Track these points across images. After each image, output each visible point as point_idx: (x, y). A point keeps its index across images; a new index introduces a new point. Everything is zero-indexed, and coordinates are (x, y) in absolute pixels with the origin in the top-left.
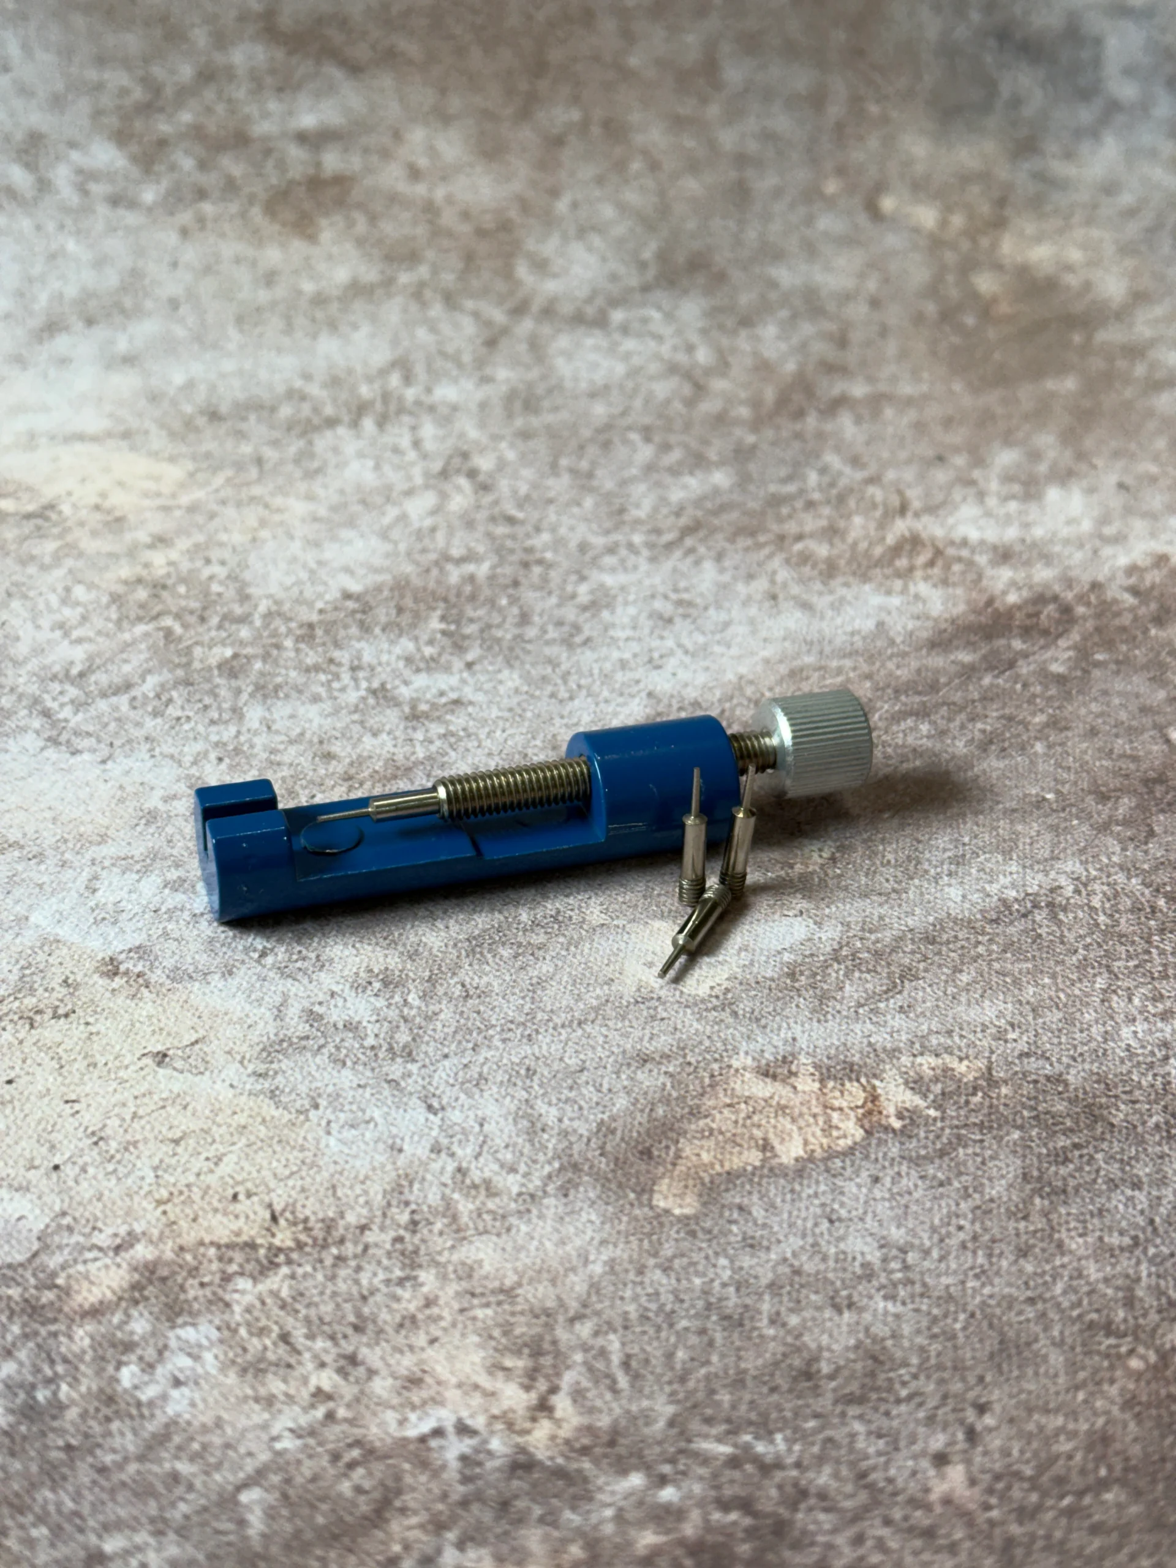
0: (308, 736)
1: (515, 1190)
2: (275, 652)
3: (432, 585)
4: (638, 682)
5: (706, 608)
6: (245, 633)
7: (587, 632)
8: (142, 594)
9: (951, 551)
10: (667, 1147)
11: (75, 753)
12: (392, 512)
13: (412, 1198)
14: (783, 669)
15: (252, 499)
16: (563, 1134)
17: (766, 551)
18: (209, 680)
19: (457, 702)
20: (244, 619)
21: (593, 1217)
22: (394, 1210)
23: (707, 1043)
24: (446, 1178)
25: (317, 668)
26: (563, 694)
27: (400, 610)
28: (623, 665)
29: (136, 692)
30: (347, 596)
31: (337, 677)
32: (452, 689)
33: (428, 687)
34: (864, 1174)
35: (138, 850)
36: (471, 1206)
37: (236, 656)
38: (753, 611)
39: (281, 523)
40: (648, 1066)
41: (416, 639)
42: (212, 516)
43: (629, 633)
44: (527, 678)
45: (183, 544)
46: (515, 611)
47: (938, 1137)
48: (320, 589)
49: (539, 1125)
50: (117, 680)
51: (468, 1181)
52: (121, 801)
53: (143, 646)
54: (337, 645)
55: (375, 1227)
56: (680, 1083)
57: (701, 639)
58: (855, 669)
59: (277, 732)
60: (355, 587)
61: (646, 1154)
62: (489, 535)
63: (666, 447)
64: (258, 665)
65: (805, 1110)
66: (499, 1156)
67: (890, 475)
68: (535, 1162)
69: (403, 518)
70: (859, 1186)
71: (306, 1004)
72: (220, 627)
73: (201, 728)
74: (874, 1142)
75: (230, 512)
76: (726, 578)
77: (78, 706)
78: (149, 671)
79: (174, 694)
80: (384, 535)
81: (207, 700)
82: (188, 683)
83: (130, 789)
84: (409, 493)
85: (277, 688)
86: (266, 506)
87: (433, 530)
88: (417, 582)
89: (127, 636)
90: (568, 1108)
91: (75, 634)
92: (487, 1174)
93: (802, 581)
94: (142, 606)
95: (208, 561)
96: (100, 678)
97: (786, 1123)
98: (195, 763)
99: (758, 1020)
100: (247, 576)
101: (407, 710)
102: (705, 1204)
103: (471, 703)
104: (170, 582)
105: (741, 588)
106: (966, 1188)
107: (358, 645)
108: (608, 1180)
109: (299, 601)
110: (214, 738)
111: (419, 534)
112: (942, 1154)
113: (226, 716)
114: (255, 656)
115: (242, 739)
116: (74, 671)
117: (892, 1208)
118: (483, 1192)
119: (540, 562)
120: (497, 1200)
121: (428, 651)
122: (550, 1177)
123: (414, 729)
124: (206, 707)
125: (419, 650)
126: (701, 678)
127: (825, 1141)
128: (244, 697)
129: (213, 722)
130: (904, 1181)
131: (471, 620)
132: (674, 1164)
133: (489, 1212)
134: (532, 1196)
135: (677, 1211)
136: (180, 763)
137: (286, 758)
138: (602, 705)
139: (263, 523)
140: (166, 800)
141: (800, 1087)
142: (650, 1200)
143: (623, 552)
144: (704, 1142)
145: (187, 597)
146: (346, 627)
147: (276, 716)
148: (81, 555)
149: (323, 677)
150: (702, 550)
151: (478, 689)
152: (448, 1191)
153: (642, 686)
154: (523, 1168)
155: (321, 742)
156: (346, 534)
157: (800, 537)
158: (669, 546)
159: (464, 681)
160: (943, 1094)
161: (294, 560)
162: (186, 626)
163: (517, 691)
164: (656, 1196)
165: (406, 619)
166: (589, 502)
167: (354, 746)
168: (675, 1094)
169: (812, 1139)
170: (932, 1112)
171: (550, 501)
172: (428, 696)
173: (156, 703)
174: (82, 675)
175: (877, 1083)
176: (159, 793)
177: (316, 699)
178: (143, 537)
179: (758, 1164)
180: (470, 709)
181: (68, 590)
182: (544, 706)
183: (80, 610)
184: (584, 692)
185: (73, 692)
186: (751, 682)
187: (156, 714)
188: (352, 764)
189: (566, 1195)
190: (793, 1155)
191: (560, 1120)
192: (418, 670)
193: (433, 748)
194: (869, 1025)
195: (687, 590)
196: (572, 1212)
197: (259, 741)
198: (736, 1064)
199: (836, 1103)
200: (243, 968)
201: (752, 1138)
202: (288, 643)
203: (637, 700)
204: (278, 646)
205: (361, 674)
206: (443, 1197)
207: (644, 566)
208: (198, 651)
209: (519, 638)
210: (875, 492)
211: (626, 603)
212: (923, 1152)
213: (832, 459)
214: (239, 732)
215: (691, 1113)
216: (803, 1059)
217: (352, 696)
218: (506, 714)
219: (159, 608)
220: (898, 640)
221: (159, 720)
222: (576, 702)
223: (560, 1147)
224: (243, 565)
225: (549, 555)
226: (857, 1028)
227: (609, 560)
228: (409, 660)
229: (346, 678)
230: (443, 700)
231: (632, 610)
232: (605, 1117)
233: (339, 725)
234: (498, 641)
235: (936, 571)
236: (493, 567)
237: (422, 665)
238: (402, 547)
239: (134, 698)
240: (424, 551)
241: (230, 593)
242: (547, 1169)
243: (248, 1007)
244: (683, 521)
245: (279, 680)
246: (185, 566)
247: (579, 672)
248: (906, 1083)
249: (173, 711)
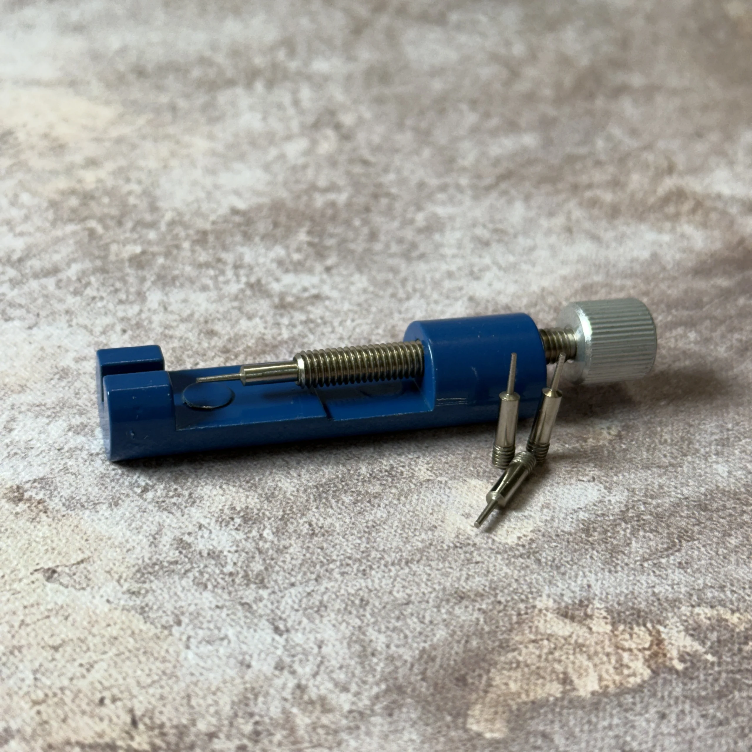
0: (196, 316)
1: (347, 707)
2: (175, 252)
3: (302, 207)
4: (461, 289)
5: (515, 236)
6: (152, 235)
7: (422, 248)
8: (74, 202)
9: (708, 203)
10: (480, 676)
11: (8, 319)
12: (273, 152)
13: (256, 710)
14: (577, 285)
15: (167, 137)
16: (391, 659)
17: (563, 196)
18: (120, 270)
19: (317, 297)
20: (153, 225)
21: (414, 737)
22: (240, 720)
23: (515, 585)
24: (287, 694)
25: (207, 265)
26: (401, 294)
27: (276, 225)
28: (450, 275)
29: (62, 276)
30: (235, 211)
31: (223, 272)
32: (314, 287)
33: (294, 285)
34: (653, 710)
35: (51, 399)
36: (308, 721)
37: (143, 253)
38: (553, 239)
39: (188, 156)
40: (465, 602)
41: (287, 247)
42: (134, 147)
43: (454, 251)
44: (373, 281)
45: (110, 166)
46: (365, 230)
47: (716, 680)
48: (214, 206)
49: (369, 650)
50: (48, 266)
51: (306, 698)
52: (41, 359)
53: (71, 242)
54: (225, 248)
55: (222, 735)
56: (492, 619)
57: (512, 259)
58: (634, 287)
59: (172, 312)
60: (241, 205)
61: (462, 681)
62: (348, 173)
63: (487, 115)
64: (161, 260)
65: (599, 649)
66: (334, 676)
67: (661, 144)
68: (365, 682)
69: (282, 157)
70: (648, 721)
71: (178, 533)
72: (133, 229)
73: (111, 306)
74: (660, 681)
75: (148, 145)
76: (532, 214)
77: (14, 283)
78: (74, 260)
79: (93, 279)
80: (267, 167)
81: (118, 285)
82: (103, 270)
83: (49, 350)
84: (289, 138)
85: (174, 279)
86: (178, 142)
87: (305, 167)
88: (290, 204)
89: (59, 233)
90: (395, 635)
91: (18, 230)
92: (323, 692)
93: (592, 219)
94: (74, 211)
95: (128, 180)
96: (35, 263)
97: (582, 659)
98: (104, 333)
99: (558, 568)
100: (158, 192)
101: (277, 300)
102: (512, 730)
103: (328, 298)
104: (97, 195)
105: (544, 223)
106: (743, 728)
107: (240, 249)
108: (429, 703)
109: (198, 213)
110: (120, 314)
111: (294, 169)
112: (720, 695)
113: (132, 298)
114: (159, 254)
115: (143, 316)
116: (15, 257)
117: (677, 743)
118: (318, 707)
119: (388, 195)
120: (330, 716)
121: (296, 257)
122: (377, 697)
123: (282, 315)
124: (116, 291)
125: (289, 255)
126: (512, 289)
127: (617, 678)
128: (148, 284)
129: (121, 302)
130: (688, 719)
131: (331, 236)
132: (486, 692)
133: (323, 726)
134: (361, 714)
135: (488, 735)
136: (91, 332)
137: (177, 333)
138: (433, 306)
139: (173, 154)
140: (78, 360)
141: (594, 629)
142: (465, 723)
143: (451, 191)
144: (512, 673)
145: (110, 205)
146: (232, 235)
147: (172, 300)
148: (29, 170)
149: (211, 272)
150: (513, 192)
151: (334, 287)
152: (288, 705)
153: (464, 292)
154: (354, 688)
155: (206, 322)
156: (237, 166)
157: (590, 186)
158: (488, 189)
159: (323, 281)
160: (719, 641)
161: (194, 183)
162: (106, 228)
163: (365, 291)
164: (470, 720)
165: (279, 232)
166: (427, 153)
167: (233, 326)
168: (487, 629)
169: (605, 676)
170: (709, 657)
171: (397, 151)
172: (295, 291)
173: (78, 285)
174: (20, 260)
175: (661, 628)
176: (72, 355)
177: (204, 288)
178: (78, 158)
179: (559, 695)
180: (327, 303)
181: (16, 196)
182: (385, 303)
183: (24, 212)
184: (418, 295)
185: (11, 273)
186: (551, 293)
187: (76, 293)
188: (229, 340)
189: (391, 715)
190: (590, 689)
191: (388, 646)
192: (287, 271)
193: (296, 331)
194: (652, 577)
195: (501, 221)
196: (396, 731)
197: (157, 319)
198: (540, 605)
199: (627, 645)
200: (128, 501)
201: (553, 671)
202: (186, 245)
203: (460, 303)
204: (178, 247)
205: (242, 272)
206: (284, 711)
207: (468, 201)
208: (114, 248)
209: (368, 251)
210: (650, 157)
211: (453, 229)
212: (703, 693)
213: (617, 131)
214: (141, 311)
215: (501, 646)
216: (597, 604)
217: (234, 288)
218: (356, 308)
219: (86, 213)
220: (669, 267)
221: (78, 298)
222: (412, 302)
223: (387, 670)
224: (155, 184)
225: (394, 190)
226: (643, 578)
227: (441, 196)
228: (280, 263)
229: (230, 273)
230: (306, 295)
231: (458, 235)
232: (427, 645)
233: (221, 309)
234: (352, 252)
235: (698, 217)
236: (351, 197)
237: (291, 267)
238: (280, 178)
239: (60, 281)
240: (297, 182)
241: (143, 205)
242: (375, 690)
243: (128, 533)
244: (500, 170)
245: (176, 272)
246: (110, 183)
247: (416, 279)
248: (686, 630)
249: (89, 292)
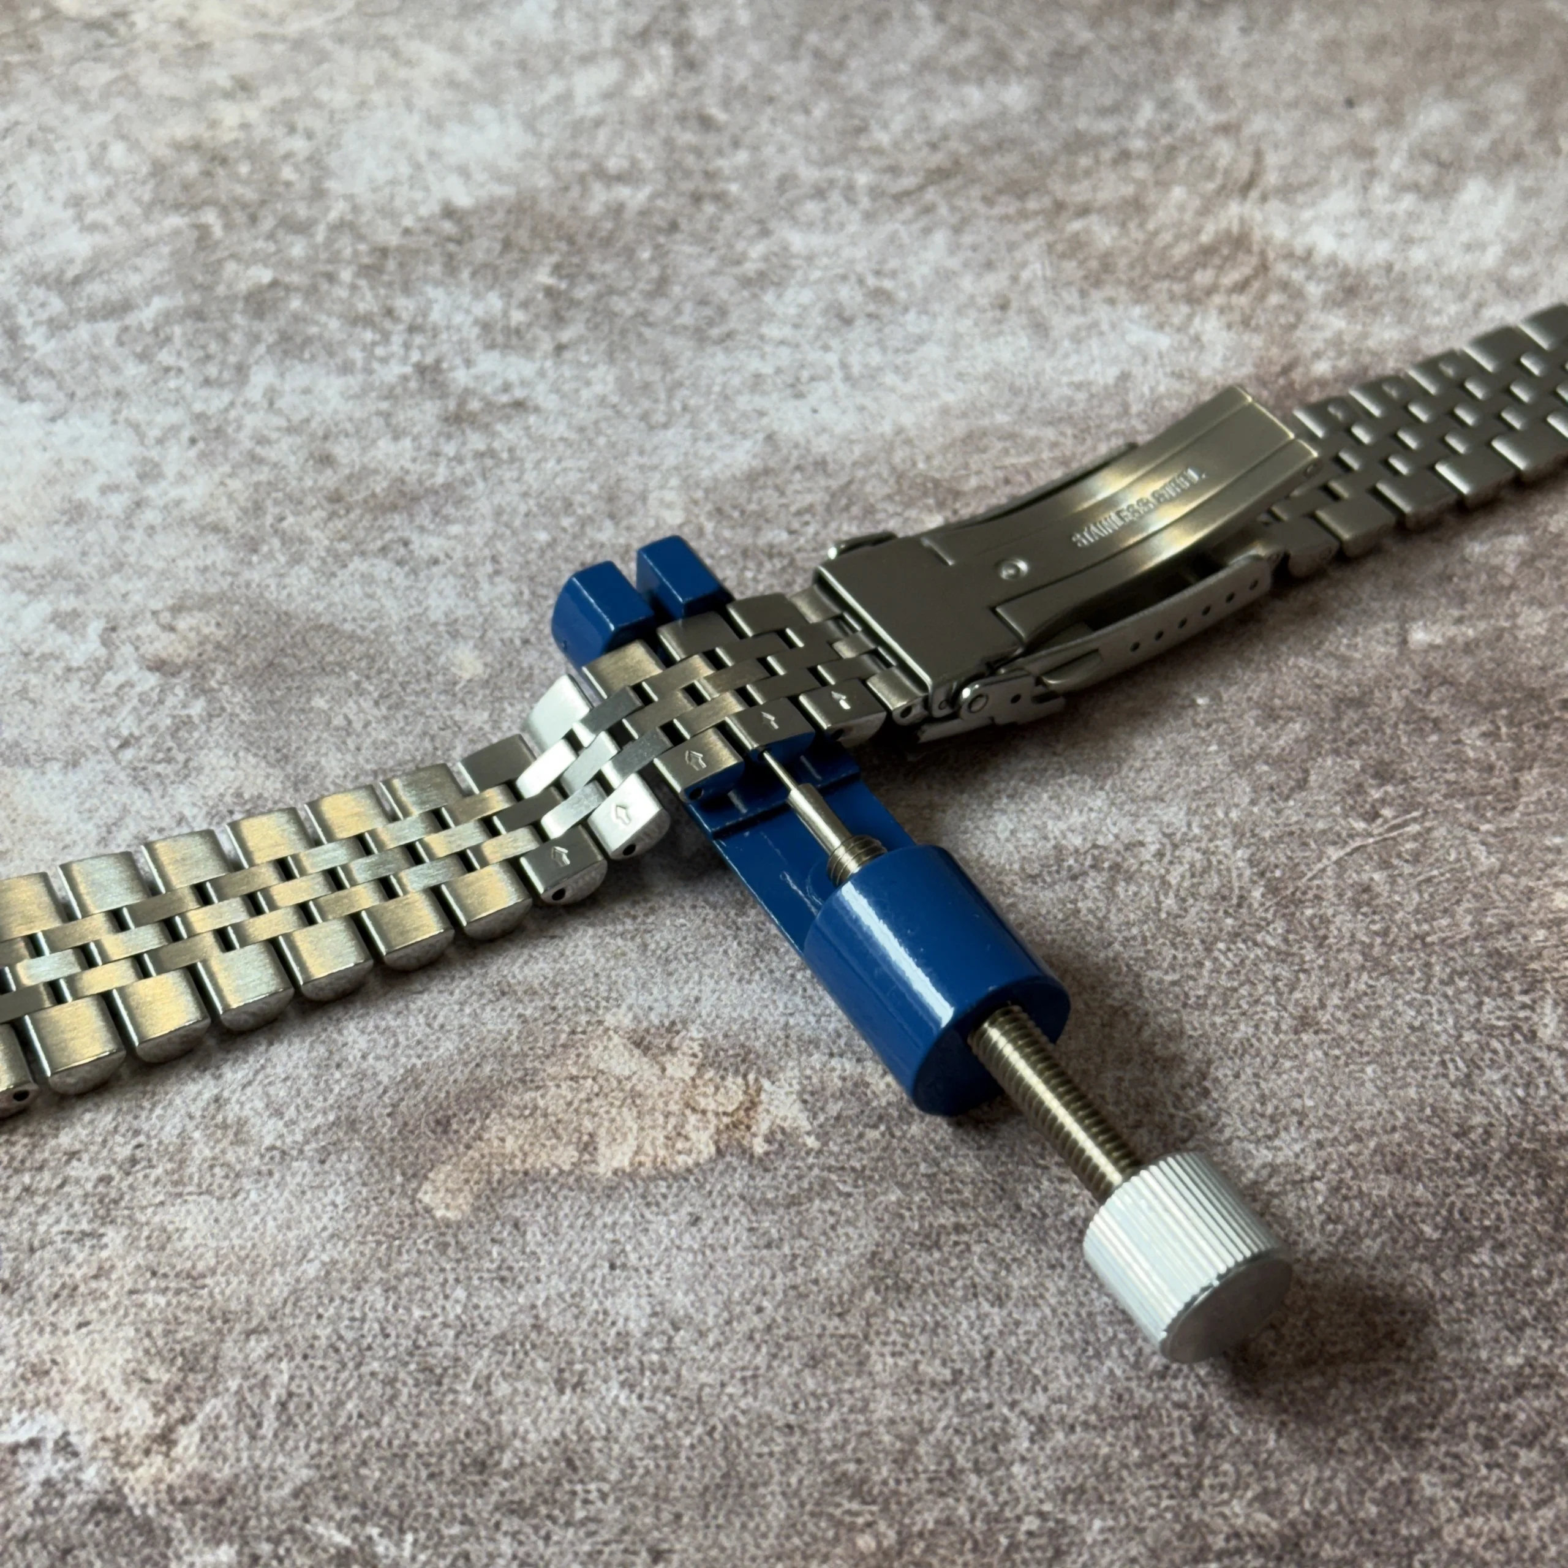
0: (314, 424)
1: (268, 1141)
2: (324, 286)
3: (563, 212)
4: (762, 414)
5: (906, 310)
6: (298, 249)
7: (733, 322)
8: (192, 168)
10: (472, 1121)
11: (24, 398)
12: (555, 85)
13: (146, 1127)
14: (959, 428)
15: (383, 40)
16: (361, 1076)
17: (1029, 226)
18: (225, 316)
19: (519, 405)
20: (303, 228)
21: (339, 1200)
22: (119, 1139)
23: (589, 983)
24: (196, 1109)
25: (367, 320)
26: (659, 417)
27: (507, 245)
28: (757, 382)
29: (131, 319)
30: (449, 212)
31: (386, 337)
32: (523, 383)
33: (494, 375)
34: (686, 1209)
35: (40, 561)
36: (207, 1153)
37: (274, 284)
38: (965, 325)
39: (405, 84)
40: (504, 1001)
41: (509, 295)
42: (322, 57)
43: (787, 332)
44: (623, 386)
45: (270, 96)
46: (654, 272)
47: (799, 1178)
48: (418, 195)
49: (337, 1058)
50: (115, 297)
51: (219, 1118)
52: (51, 482)
53: (166, 250)
54: (407, 288)
55: (85, 1157)
56: (530, 1033)
57: (875, 357)
58: (1054, 445)
59: (279, 412)
60: (463, 200)
61: (443, 1125)
62: (669, 143)
63: (961, 34)
64: (296, 303)
65: (660, 1104)
66: (272, 1090)
68: (308, 1107)
69: (565, 99)
70: (670, 1224)
71: (144, 827)
72: (271, 236)
73: (188, 389)
74: (721, 1167)
75: (345, 55)
76: (953, 263)
77: (56, 327)
78: (158, 290)
79: (177, 330)
80: (530, 124)
81: (213, 347)
82: (198, 315)
83: (68, 466)
84: (587, 59)
85: (308, 341)
86: (395, 54)
87: (598, 123)
88: (545, 204)
89: (150, 231)
90: (382, 1041)
91: (91, 216)
92: (247, 1112)
93: (1054, 285)
94: (186, 187)
95: (292, 129)
96: (97, 290)
97: (628, 1116)
98: (160, 441)
99: (668, 961)
100: (333, 160)
101: (452, 405)
102: (476, 1209)
103: (537, 409)
104: (234, 154)
105: (967, 283)
106: (795, 1256)
107: (431, 292)
108: (382, 1151)
109: (388, 212)
110: (198, 407)
111: (578, 128)
112: (793, 1202)
113: (226, 376)
114: (297, 289)
115: (233, 414)
116: (70, 274)
117: (693, 1265)
118: (231, 1134)
119: (719, 197)
120: (241, 1151)
121: (518, 317)
122: (316, 1132)
123: (449, 437)
124: (208, 357)
125: (505, 314)
126: (847, 423)
127: (662, 1153)
128: (261, 349)
129: (207, 382)
130: (727, 1230)
131: (592, 278)
132: (468, 1147)
133: (226, 1165)
134: (284, 1153)
135: (439, 1213)
136: (141, 437)
137: (271, 453)
138: (701, 444)
139: (382, 79)
140: (106, 490)
141: (670, 1071)
142: (416, 1191)
143: (835, 197)
144: (520, 1125)
145: (246, 182)
146: (428, 262)
147: (287, 387)
148: (138, 95)
149: (369, 336)
150: (943, 210)
151: (556, 390)
152: (190, 1126)
153: (765, 421)
154: (290, 1113)
155: (326, 437)
156: (484, 112)
157: (1084, 211)
158: (900, 198)
159: (542, 373)
160: (838, 1118)
161: (400, 145)
162: (228, 227)
163: (602, 401)
164: (427, 1186)
165: (507, 262)
166: (820, 111)
167: (364, 450)
168: (516, 1049)
169: (648, 1148)
170: (811, 1142)
171: (770, 100)
172: (488, 390)
173: (150, 340)
174: (77, 281)
175: (766, 1084)
176: (101, 479)
177: (347, 368)
178: (221, 77)
179: (567, 1167)
180: (532, 419)
181: (104, 147)
182: (626, 431)
183: (109, 181)
184: (687, 417)
185: (57, 305)
186: (908, 442)
187: (144, 357)
188: (349, 478)
189: (322, 1162)
190: (615, 1164)
191: (364, 1057)
192: (491, 346)
193: (460, 471)
194: (798, 1000)
195: (894, 274)
196: (320, 1186)
197: (251, 421)
198: (610, 1020)
199: (703, 1103)
200: (93, 759)
201: (577, 1130)
202: (346, 275)
203: (748, 444)
204: (331, 278)
205: (419, 340)
207: (854, 223)
208: (231, 267)
209: (642, 315)
211: (805, 283)
212: (770, 1195)
214: (232, 404)
215: (522, 1080)
216: (695, 1031)
217: (392, 372)
218: (573, 436)
219: (207, 193)
220: (1135, 409)
221: (144, 368)
222: (670, 434)
223: (349, 1093)
224: (333, 143)
225: (734, 188)
226: (782, 999)
227: (812, 209)
228: (486, 327)
229: (397, 340)
230: (504, 399)
231: (806, 296)
232: (419, 1063)
233: (358, 415)
234: (612, 315)
235: (1242, 300)
236: (653, 197)
237: (500, 339)
238: (548, 145)
239: (126, 329)
240: (574, 155)
241: (302, 185)
242: (320, 1119)
243: (75, 817)
244: (938, 159)
245: (313, 330)
246: (262, 131)
247: (695, 386)
248: (800, 1094)
249: (165, 357)
